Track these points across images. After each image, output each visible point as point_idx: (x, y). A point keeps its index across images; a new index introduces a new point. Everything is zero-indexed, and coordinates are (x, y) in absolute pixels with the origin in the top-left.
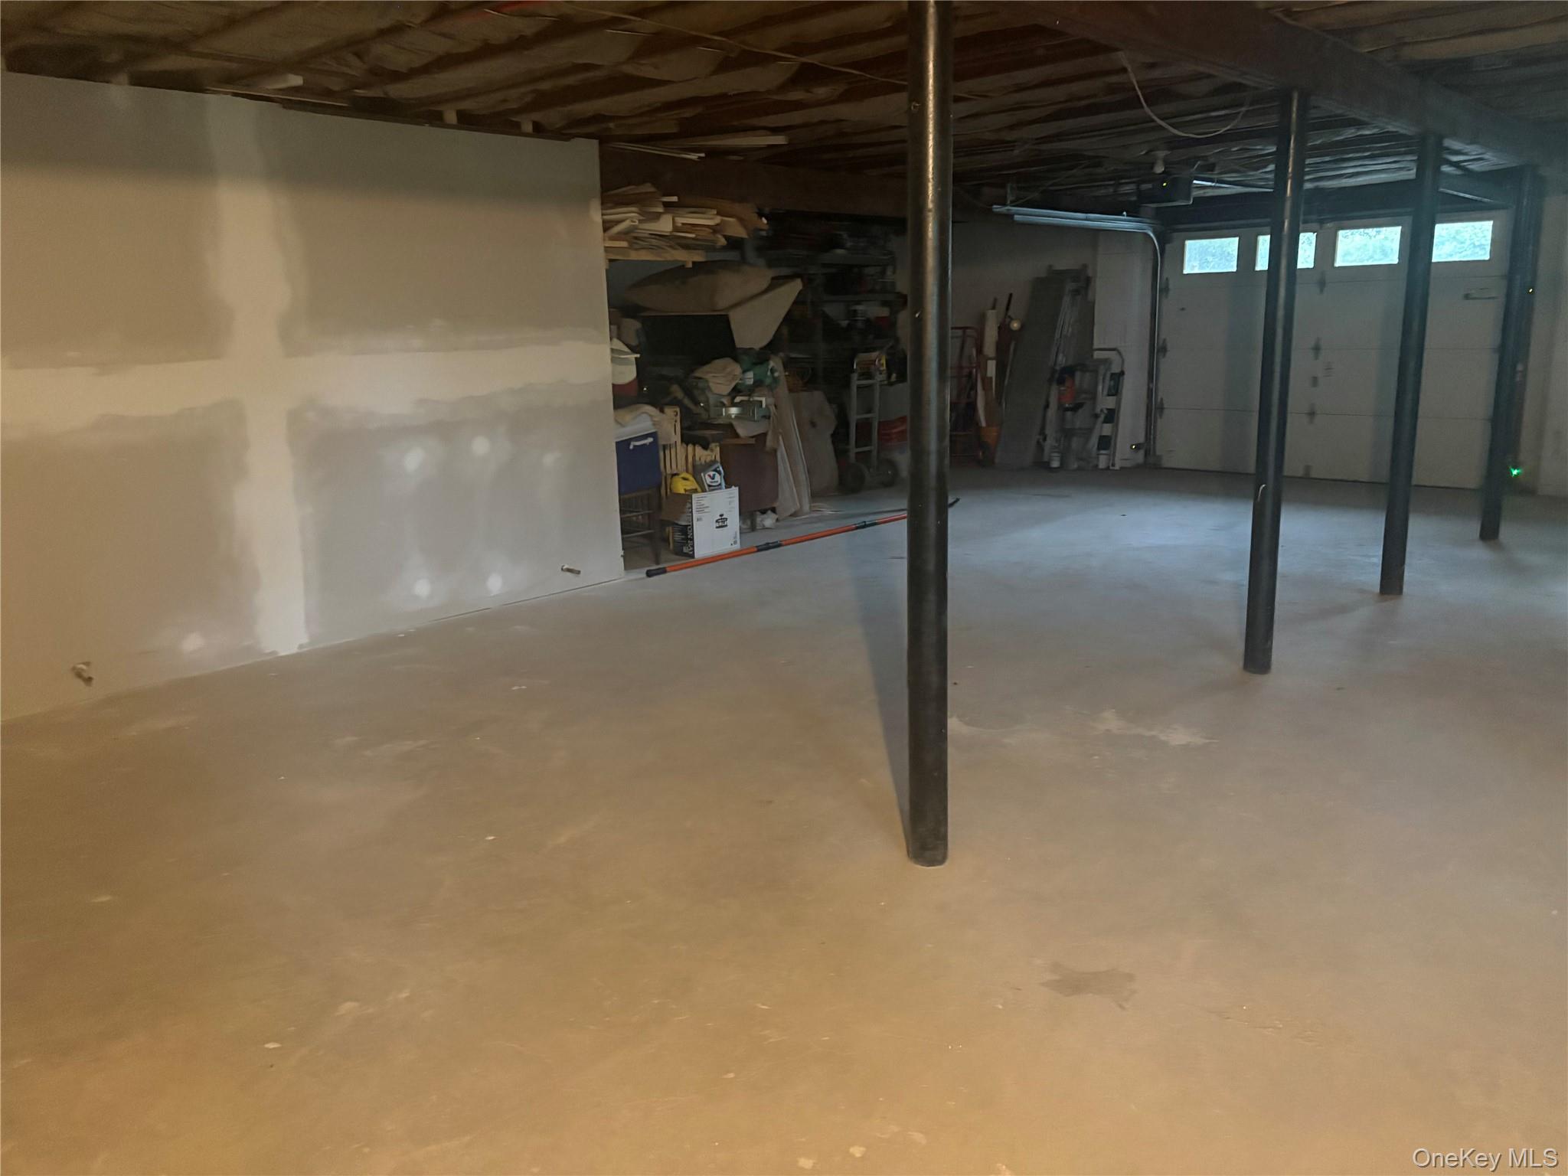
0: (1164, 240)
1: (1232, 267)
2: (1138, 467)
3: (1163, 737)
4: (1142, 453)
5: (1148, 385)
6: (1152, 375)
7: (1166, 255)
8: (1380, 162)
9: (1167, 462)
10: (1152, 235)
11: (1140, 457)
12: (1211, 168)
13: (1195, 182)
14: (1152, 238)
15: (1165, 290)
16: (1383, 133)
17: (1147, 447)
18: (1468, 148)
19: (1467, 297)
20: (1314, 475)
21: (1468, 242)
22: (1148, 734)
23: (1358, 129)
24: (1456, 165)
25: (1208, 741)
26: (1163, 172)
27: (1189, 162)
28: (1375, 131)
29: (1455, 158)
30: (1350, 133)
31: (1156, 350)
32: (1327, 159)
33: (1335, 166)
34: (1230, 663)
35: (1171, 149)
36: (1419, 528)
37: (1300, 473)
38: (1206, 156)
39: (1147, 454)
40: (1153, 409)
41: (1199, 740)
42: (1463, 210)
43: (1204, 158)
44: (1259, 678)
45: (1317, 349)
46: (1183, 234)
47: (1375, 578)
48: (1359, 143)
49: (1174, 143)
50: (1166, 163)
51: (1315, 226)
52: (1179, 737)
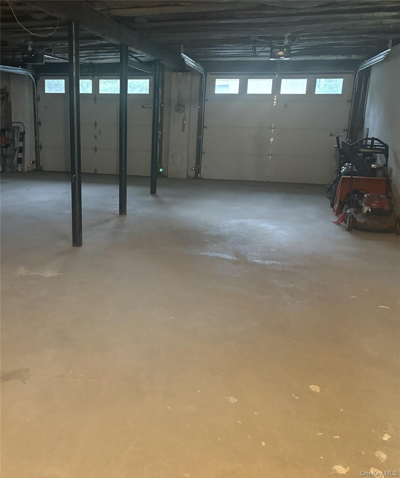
0: (36, 78)
1: (63, 91)
2: (34, 170)
3: (42, 275)
4: (35, 164)
5: (35, 138)
6: (36, 134)
7: (38, 85)
8: (110, 54)
9: (44, 169)
10: (32, 77)
11: (34, 167)
12: (50, 51)
13: (45, 56)
14: (32, 78)
15: (39, 99)
16: (109, 43)
17: (37, 162)
18: (137, 51)
19: (143, 107)
20: (98, 172)
21: (145, 88)
22: (37, 274)
23: (101, 41)
24: (135, 58)
25: (59, 274)
26: (32, 51)
27: (41, 47)
28: (107, 42)
29: (135, 55)
30: (98, 42)
31: (37, 124)
32: (92, 51)
33: (95, 55)
34: (68, 244)
35: (34, 41)
36: (130, 190)
37: (94, 172)
38: (48, 46)
39: (37, 165)
40: (38, 147)
41: (55, 274)
42: (138, 75)
43: (47, 46)
44: (78, 248)
45: (96, 125)
46: (44, 77)
47: (117, 209)
48: (102, 46)
49: (34, 39)
50: (32, 47)
51: (91, 77)
52: (49, 274)
